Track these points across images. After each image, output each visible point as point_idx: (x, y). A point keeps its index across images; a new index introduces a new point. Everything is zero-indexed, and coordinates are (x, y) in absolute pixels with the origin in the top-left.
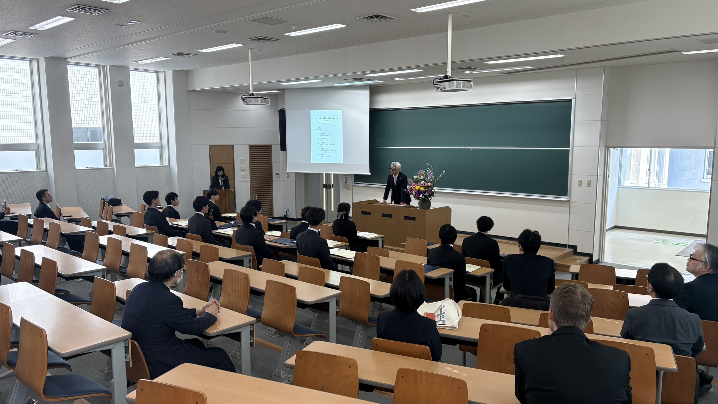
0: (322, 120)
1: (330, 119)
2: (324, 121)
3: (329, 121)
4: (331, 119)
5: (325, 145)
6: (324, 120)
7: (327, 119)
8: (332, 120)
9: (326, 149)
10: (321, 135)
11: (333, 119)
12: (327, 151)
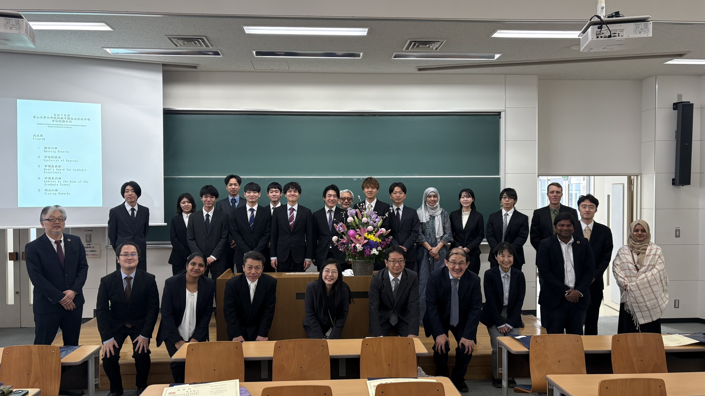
0: (50, 121)
1: (68, 119)
2: (55, 123)
3: (66, 123)
4: (72, 119)
5: (55, 171)
6: (53, 121)
7: (62, 118)
8: (74, 122)
9: (60, 178)
10: (47, 150)
11: (78, 119)
12: (62, 183)
